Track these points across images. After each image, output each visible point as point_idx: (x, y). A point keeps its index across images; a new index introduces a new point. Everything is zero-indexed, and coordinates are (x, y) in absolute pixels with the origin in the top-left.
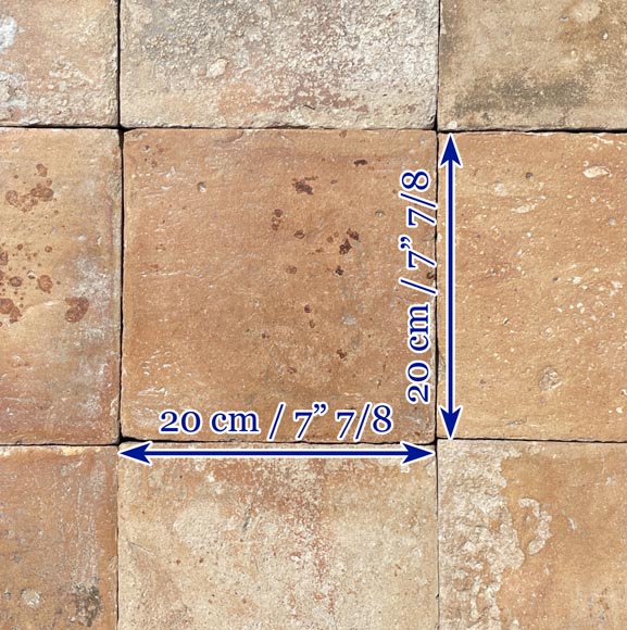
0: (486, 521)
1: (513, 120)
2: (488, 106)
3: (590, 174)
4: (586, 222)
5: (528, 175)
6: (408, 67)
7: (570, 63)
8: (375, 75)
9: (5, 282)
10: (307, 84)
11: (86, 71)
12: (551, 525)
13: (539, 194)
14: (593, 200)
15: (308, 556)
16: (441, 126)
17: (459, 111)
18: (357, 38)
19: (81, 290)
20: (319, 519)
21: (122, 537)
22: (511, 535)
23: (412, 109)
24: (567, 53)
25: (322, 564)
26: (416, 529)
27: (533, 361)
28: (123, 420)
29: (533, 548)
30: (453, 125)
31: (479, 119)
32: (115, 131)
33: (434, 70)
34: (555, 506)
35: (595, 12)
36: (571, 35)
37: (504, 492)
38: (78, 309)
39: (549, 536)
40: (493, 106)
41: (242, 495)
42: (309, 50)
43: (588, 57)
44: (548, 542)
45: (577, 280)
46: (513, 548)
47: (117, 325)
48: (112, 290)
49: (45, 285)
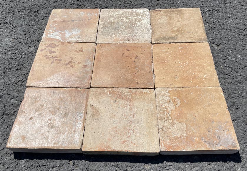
0: (166, 101)
1: (165, 42)
2: (160, 40)
3: (179, 48)
4: (180, 54)
5: (168, 49)
6: (146, 36)
7: (174, 35)
8: (140, 37)
9: (72, 62)
10: (129, 38)
11: (91, 36)
12: (180, 101)
13: (170, 51)
14: (181, 51)
15: (128, 107)
16: (152, 43)
17: (155, 41)
18: (137, 33)
19: (86, 64)
20: (131, 101)
21: (89, 103)
22: (172, 104)
23: (147, 41)
24: (173, 33)
25: (131, 109)
26: (151, 103)
27: (173, 75)
28: (91, 84)
29: (177, 106)
30: (154, 43)
31: (159, 42)
32: (95, 44)
33: (150, 36)
34: (181, 98)
35: (177, 28)
36: (173, 32)
37: (170, 96)
38: (85, 66)
39: (180, 103)
40: (161, 40)
41: (115, 96)
42: (129, 34)
43: (176, 34)
44: (180, 105)
45: (180, 62)
46: (173, 106)
47: (92, 69)
48: (92, 64)
49: (79, 63)
